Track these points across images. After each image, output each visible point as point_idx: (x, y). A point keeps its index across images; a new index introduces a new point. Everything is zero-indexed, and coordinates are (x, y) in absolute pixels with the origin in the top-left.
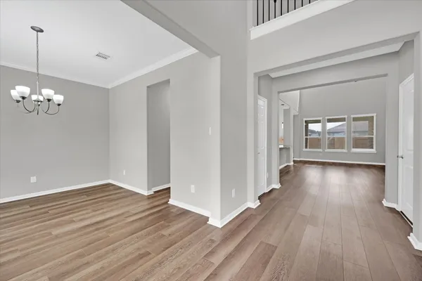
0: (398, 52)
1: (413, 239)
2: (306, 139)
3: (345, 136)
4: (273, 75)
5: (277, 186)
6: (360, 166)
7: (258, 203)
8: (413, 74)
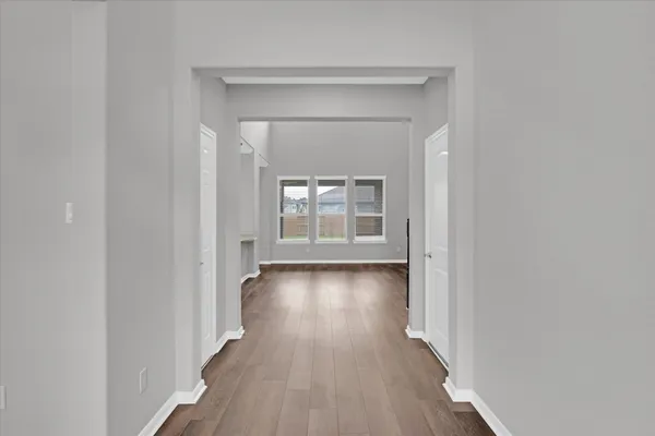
0: (422, 86)
1: (450, 387)
2: (282, 218)
3: (344, 213)
4: (229, 80)
5: (238, 334)
6: (366, 267)
7: (202, 387)
8: (447, 125)
